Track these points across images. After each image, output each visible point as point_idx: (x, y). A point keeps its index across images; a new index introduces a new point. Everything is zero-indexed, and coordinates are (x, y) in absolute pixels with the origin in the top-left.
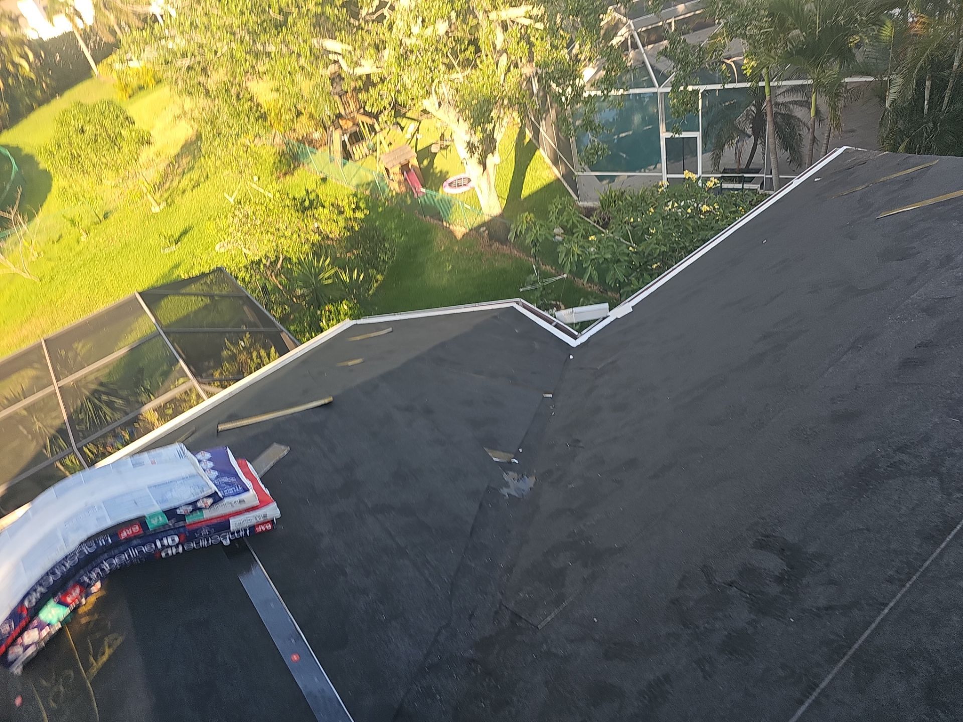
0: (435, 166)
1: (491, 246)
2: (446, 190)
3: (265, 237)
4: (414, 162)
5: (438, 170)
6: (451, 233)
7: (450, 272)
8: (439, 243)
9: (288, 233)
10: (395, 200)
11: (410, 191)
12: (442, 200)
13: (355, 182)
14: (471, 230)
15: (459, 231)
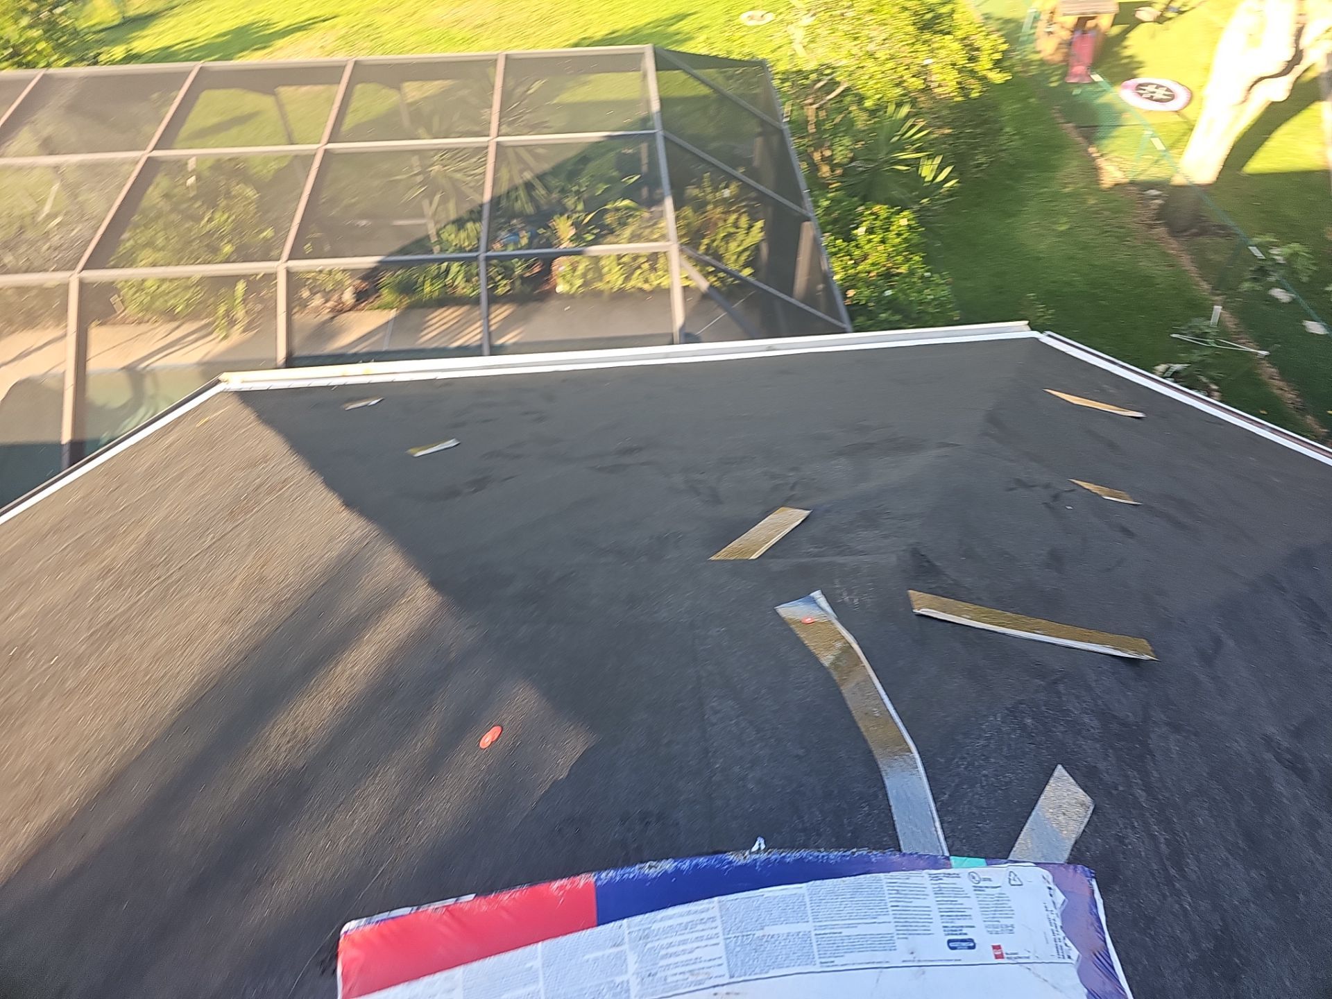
0: (1126, 43)
1: (1151, 227)
2: (1124, 95)
3: (849, 45)
4: (1105, 22)
5: (1127, 52)
6: (1093, 171)
7: (1062, 234)
8: (1068, 176)
9: (882, 55)
10: (1034, 70)
11: (1065, 66)
12: (1107, 106)
13: (987, 9)
14: (1132, 183)
15: (1112, 173)
